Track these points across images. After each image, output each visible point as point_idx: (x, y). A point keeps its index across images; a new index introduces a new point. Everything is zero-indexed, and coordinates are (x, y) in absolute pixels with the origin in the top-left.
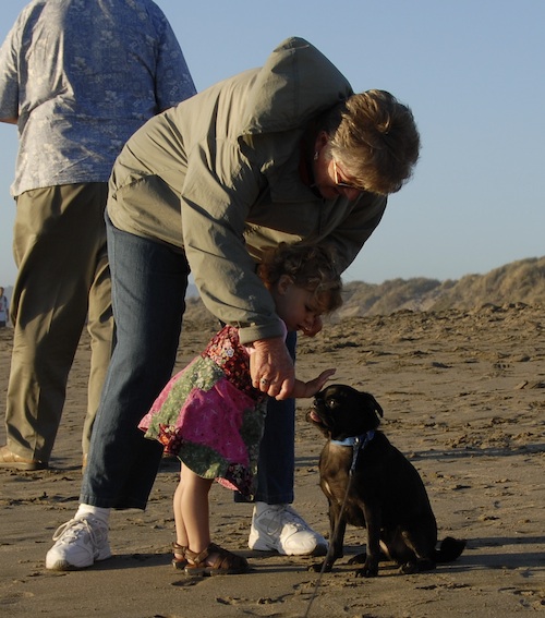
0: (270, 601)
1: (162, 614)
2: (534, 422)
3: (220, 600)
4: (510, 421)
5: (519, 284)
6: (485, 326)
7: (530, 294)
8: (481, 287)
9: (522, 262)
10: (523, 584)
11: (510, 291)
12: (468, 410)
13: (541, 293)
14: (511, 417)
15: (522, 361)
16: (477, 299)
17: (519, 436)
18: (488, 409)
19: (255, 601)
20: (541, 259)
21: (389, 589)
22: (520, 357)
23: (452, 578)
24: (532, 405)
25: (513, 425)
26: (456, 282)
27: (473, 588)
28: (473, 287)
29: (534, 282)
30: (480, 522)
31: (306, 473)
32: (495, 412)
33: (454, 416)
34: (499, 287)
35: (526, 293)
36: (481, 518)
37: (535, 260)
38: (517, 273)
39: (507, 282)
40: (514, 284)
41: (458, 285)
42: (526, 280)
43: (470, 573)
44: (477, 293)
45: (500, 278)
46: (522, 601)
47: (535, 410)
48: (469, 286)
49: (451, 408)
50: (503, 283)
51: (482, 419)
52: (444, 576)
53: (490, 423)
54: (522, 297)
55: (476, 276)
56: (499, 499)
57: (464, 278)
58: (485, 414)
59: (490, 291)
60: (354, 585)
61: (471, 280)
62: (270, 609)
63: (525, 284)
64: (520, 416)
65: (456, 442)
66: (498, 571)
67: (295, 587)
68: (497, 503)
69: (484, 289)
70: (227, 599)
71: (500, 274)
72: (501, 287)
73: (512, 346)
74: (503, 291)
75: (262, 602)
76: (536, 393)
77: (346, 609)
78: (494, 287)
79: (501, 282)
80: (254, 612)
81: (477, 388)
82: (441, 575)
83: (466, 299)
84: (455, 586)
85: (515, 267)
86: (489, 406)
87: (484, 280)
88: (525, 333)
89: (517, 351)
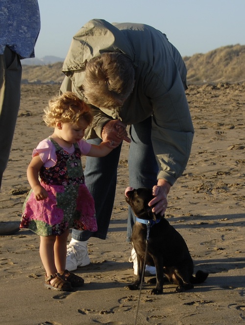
0: (107, 312)
1: (49, 321)
2: (239, 175)
3: (80, 311)
4: (226, 173)
5: (223, 59)
6: (209, 101)
7: (229, 65)
8: (203, 60)
9: (225, 48)
10: (241, 301)
11: (218, 63)
12: (204, 165)
13: (235, 64)
14: (227, 170)
15: (230, 129)
16: (201, 67)
17: (232, 185)
18: (214, 164)
19: (98, 312)
20: (235, 46)
21: (170, 304)
22: (230, 126)
23: (203, 296)
24: (237, 162)
25: (228, 177)
26: (190, 57)
27: (215, 304)
28: (199, 60)
29: (231, 59)
30: (214, 251)
31: (120, 211)
32: (218, 167)
33: (196, 169)
34: (212, 61)
35: (227, 64)
36: (215, 249)
37: (231, 47)
38: (222, 54)
39: (217, 58)
40: (221, 59)
41: (190, 59)
42: (227, 57)
43: (212, 292)
44: (201, 64)
45: (213, 56)
46: (241, 315)
47: (239, 165)
48: (197, 60)
49: (194, 163)
50: (215, 59)
51: (211, 171)
52: (198, 294)
53: (216, 174)
54: (225, 67)
55: (201, 55)
56: (223, 233)
57: (194, 55)
58: (212, 168)
59: (208, 63)
60: (151, 301)
61: (198, 56)
62: (108, 318)
63: (226, 60)
64: (231, 169)
65: (199, 189)
66: (227, 291)
67: (119, 301)
68: (223, 236)
69: (205, 62)
70: (83, 310)
71: (213, 54)
72: (214, 61)
73: (224, 117)
74: (215, 64)
75: (102, 313)
76: (239, 153)
77: (148, 319)
78: (210, 61)
79: (214, 58)
80: (99, 320)
81: (208, 148)
82: (197, 293)
83: (195, 67)
84: (205, 302)
85: (221, 50)
86: (214, 161)
87: (205, 57)
88: (230, 107)
89: (227, 121)
